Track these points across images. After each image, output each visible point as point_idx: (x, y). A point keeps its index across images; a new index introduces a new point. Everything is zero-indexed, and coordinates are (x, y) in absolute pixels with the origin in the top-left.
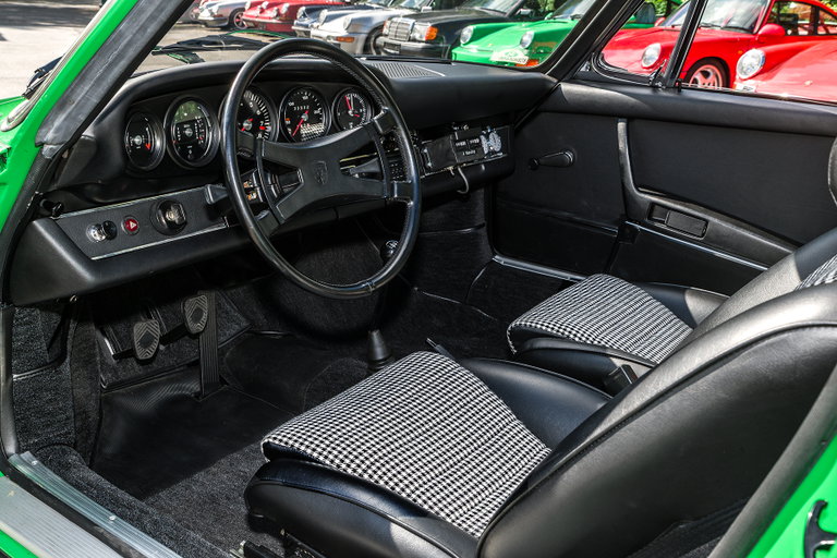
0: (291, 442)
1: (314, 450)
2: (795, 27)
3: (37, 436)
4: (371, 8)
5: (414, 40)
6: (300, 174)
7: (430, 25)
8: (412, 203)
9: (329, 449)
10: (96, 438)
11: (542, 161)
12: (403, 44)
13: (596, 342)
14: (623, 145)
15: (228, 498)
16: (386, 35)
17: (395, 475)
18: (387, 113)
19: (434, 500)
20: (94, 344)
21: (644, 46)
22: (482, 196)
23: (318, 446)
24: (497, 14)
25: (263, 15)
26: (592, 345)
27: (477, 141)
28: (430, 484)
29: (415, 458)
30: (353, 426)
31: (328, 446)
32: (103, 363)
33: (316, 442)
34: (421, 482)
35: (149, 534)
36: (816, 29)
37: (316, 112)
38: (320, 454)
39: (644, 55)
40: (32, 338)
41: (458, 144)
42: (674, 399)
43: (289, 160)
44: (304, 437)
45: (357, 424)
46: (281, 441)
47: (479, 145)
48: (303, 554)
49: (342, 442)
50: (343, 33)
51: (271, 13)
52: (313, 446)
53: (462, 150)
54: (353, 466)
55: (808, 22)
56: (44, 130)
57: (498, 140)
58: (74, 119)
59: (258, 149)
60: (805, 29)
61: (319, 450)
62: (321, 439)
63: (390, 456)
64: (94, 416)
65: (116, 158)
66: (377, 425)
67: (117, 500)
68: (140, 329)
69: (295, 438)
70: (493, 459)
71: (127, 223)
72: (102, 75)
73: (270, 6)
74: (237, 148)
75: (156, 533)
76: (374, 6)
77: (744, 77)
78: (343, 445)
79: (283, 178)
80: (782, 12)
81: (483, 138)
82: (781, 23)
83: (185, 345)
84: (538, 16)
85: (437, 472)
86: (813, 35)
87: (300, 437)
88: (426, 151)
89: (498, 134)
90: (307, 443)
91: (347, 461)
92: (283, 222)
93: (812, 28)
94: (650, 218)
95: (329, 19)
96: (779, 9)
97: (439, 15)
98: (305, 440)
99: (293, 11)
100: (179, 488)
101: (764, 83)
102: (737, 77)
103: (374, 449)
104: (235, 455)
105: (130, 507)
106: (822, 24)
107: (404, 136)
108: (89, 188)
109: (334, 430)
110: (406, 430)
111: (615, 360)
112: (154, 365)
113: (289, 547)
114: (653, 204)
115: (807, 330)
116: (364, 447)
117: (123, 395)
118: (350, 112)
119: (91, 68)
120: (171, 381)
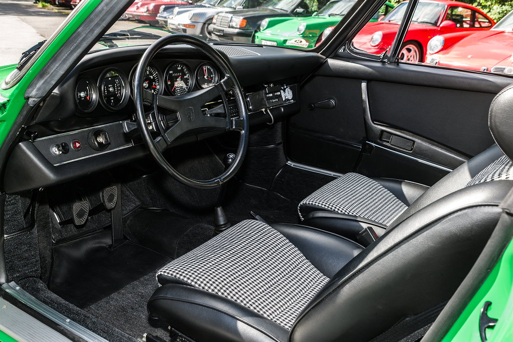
0: (174, 274)
1: (188, 279)
2: (461, 22)
3: (19, 272)
4: (205, 7)
5: (233, 27)
6: (178, 114)
7: (242, 18)
8: (243, 132)
9: (197, 278)
10: (50, 273)
11: (316, 105)
12: (225, 29)
13: (350, 214)
14: (365, 96)
15: (132, 309)
16: (215, 24)
17: (237, 293)
18: (229, 78)
19: (260, 307)
20: (48, 216)
21: (372, 33)
22: (280, 126)
23: (191, 276)
24: (283, 12)
25: (138, 11)
26: (348, 215)
27: (279, 93)
28: (257, 298)
29: (248, 283)
30: (211, 264)
31: (197, 276)
32: (53, 227)
33: (190, 274)
34: (252, 297)
35: (91, 330)
36: (474, 24)
37: (185, 77)
38: (192, 281)
39: (372, 38)
40: (16, 213)
41: (268, 96)
42: (404, 247)
43: (172, 107)
44: (182, 271)
45: (213, 263)
46: (168, 273)
47: (280, 96)
48: (182, 340)
49: (205, 274)
50: (188, 22)
51: (144, 9)
52: (188, 276)
53: (270, 99)
54: (212, 287)
55: (469, 19)
56: (30, 89)
57: (291, 93)
58: (49, 83)
59: (155, 101)
60: (467, 24)
61: (191, 278)
62: (192, 272)
63: (234, 282)
64: (49, 260)
65: (71, 105)
66: (225, 263)
67: (70, 310)
68: (77, 207)
69: (177, 272)
70: (293, 282)
71: (74, 144)
72: (66, 58)
73: (143, 5)
74: (143, 100)
75: (95, 330)
76: (207, 5)
77: (432, 52)
78: (206, 276)
79: (168, 117)
80: (454, 13)
81: (282, 91)
82: (453, 20)
83: (103, 216)
84: (307, 13)
85: (261, 291)
86: (472, 27)
87: (180, 271)
88: (248, 99)
89: (291, 89)
90: (184, 274)
91: (208, 285)
92: (169, 143)
93: (472, 24)
94: (381, 139)
95: (179, 13)
96: (452, 12)
97: (247, 12)
98: (183, 273)
99: (157, 8)
100: (102, 302)
101: (444, 56)
102: (428, 52)
103: (224, 277)
104: (136, 283)
105: (78, 314)
106: (477, 21)
107: (238, 92)
108: (52, 123)
109: (199, 267)
110: (242, 266)
111: (362, 224)
112: (84, 228)
113: (173, 336)
114: (383, 131)
115: (479, 207)
116: (218, 277)
117: (65, 247)
118: (205, 77)
119: (60, 53)
120: (94, 238)
